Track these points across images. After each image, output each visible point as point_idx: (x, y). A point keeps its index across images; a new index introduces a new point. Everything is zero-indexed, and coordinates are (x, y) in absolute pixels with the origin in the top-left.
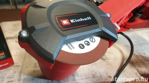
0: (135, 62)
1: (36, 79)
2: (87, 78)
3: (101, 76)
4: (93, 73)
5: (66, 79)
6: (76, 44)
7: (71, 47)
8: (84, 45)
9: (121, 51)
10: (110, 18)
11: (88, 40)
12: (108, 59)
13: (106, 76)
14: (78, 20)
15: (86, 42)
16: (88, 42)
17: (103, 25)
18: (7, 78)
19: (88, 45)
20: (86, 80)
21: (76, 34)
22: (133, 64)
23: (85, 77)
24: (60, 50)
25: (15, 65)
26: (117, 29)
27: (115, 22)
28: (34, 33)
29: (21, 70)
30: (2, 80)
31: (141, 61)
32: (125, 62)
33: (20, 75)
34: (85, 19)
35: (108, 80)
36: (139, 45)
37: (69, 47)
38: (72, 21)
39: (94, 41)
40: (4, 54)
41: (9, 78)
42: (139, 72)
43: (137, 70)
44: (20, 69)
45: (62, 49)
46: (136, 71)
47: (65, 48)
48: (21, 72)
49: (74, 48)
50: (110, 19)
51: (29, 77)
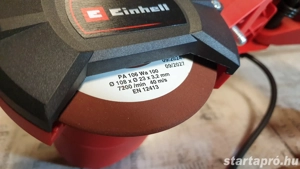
0: (281, 124)
2: (164, 165)
3: (199, 159)
9: (248, 100)
10: (219, 11)
12: (216, 118)
13: (210, 158)
14: (132, 12)
17: (200, 26)
22: (276, 130)
23: (161, 162)
26: (239, 41)
27: (232, 23)
31: (293, 122)
32: (256, 126)
33: (7, 155)
34: (153, 9)
36: (289, 85)
38: (114, 12)
42: (288, 147)
43: (286, 145)
46: (282, 147)
48: (9, 149)
50: (222, 14)
51: (27, 160)
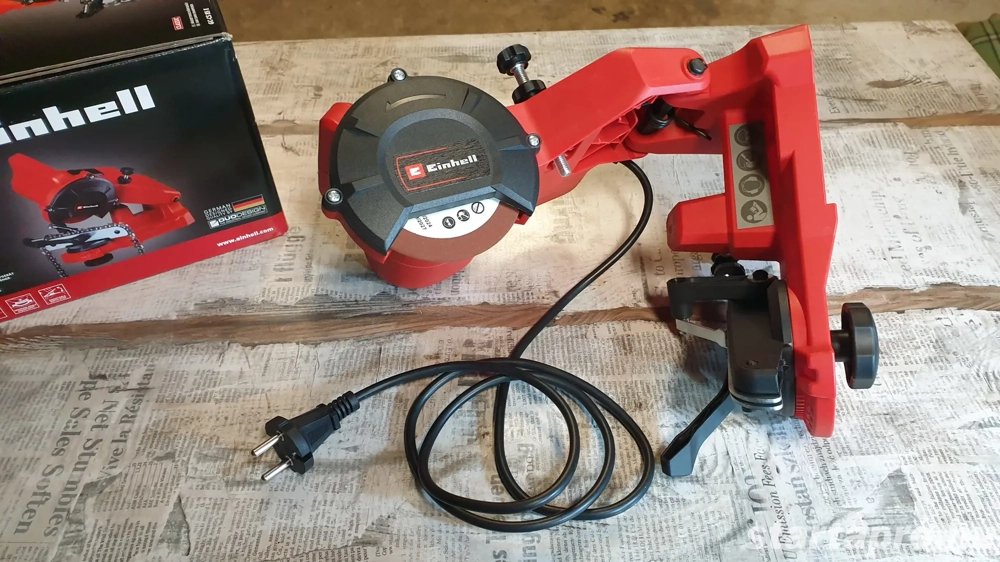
1: (351, 279)
2: (489, 290)
3: (530, 288)
4: (513, 279)
5: (434, 286)
6: (436, 218)
7: (425, 223)
8: (456, 219)
11: (467, 207)
13: (544, 289)
14: (444, 166)
15: (461, 214)
16: (467, 213)
18: (275, 269)
19: (465, 219)
20: (486, 295)
21: (435, 201)
23: (487, 288)
24: (402, 229)
25: (289, 233)
26: (563, 172)
28: (352, 197)
29: (311, 251)
30: (262, 275)
33: (309, 266)
34: (463, 162)
35: (545, 301)
37: (421, 223)
38: (430, 168)
39: (480, 210)
40: (263, 202)
41: (282, 270)
44: (306, 246)
45: (405, 227)
47: (412, 226)
48: (310, 257)
49: (430, 226)
51: (333, 272)
